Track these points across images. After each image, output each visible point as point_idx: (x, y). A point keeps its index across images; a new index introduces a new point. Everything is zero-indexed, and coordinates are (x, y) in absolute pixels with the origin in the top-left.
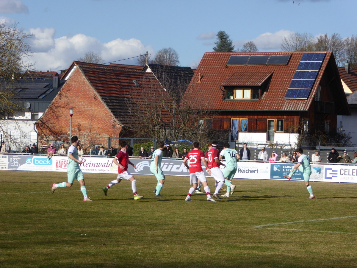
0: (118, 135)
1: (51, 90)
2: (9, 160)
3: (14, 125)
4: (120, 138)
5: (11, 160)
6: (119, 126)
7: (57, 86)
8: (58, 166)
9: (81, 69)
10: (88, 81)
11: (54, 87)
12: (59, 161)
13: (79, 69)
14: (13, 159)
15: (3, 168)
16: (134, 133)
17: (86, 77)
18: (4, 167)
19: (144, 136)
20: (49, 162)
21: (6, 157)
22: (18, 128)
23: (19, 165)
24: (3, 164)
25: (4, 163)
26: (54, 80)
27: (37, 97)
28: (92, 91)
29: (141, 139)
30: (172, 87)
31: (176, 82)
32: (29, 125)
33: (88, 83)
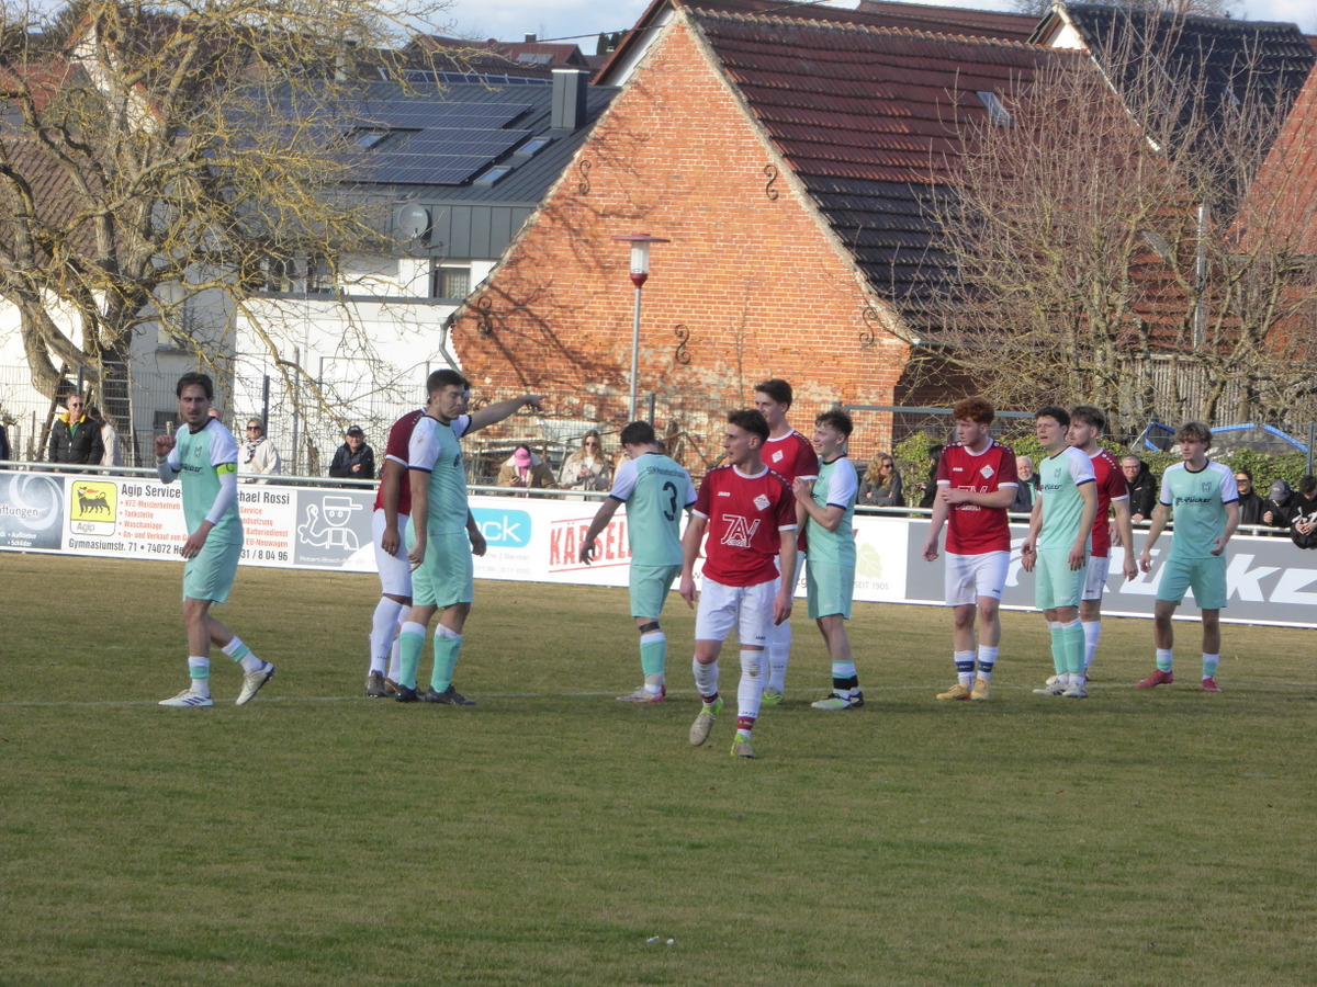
0: (891, 391)
1: (539, 142)
2: (301, 517)
3: (338, 327)
4: (901, 408)
5: (313, 518)
6: (895, 341)
7: (570, 123)
8: (562, 555)
9: (701, 29)
10: (733, 96)
11: (555, 123)
12: (565, 527)
13: (689, 32)
14: (325, 508)
15: (270, 556)
16: (977, 381)
17: (724, 74)
18: (276, 550)
19: (1028, 399)
20: (514, 531)
21: (285, 500)
22: (354, 344)
23: (352, 544)
24: (267, 533)
25: (276, 527)
26: (557, 86)
27: (464, 177)
28: (756, 148)
29: (1012, 414)
30: (1190, 133)
31: (1211, 106)
32: (415, 327)
33: (734, 104)
